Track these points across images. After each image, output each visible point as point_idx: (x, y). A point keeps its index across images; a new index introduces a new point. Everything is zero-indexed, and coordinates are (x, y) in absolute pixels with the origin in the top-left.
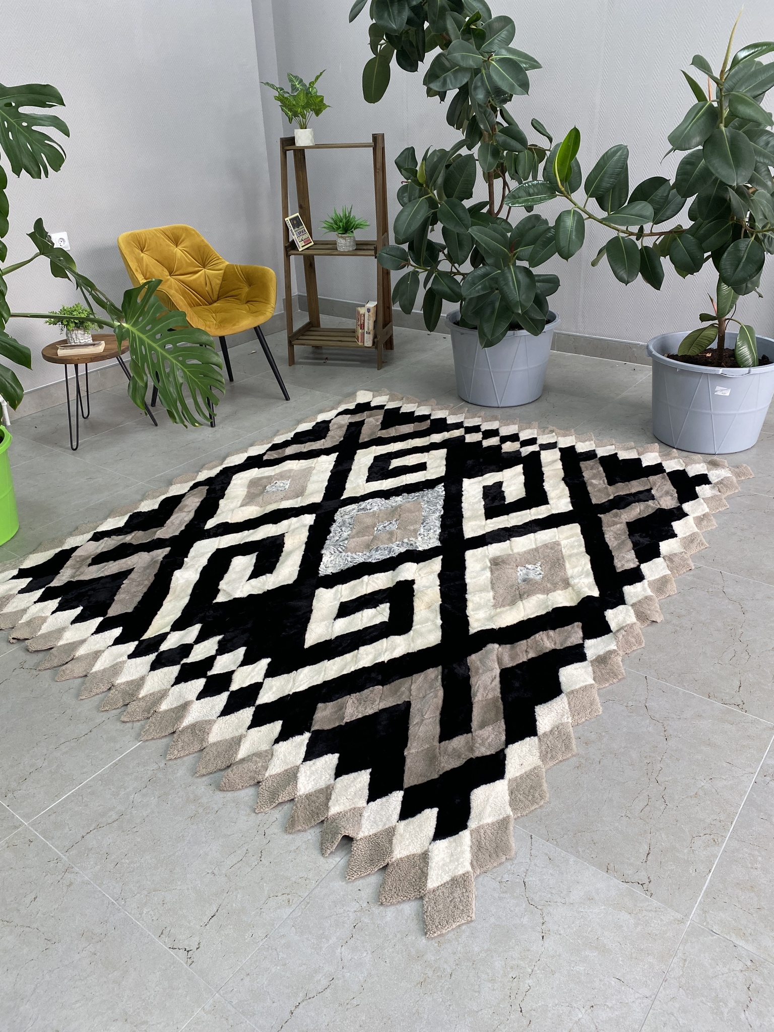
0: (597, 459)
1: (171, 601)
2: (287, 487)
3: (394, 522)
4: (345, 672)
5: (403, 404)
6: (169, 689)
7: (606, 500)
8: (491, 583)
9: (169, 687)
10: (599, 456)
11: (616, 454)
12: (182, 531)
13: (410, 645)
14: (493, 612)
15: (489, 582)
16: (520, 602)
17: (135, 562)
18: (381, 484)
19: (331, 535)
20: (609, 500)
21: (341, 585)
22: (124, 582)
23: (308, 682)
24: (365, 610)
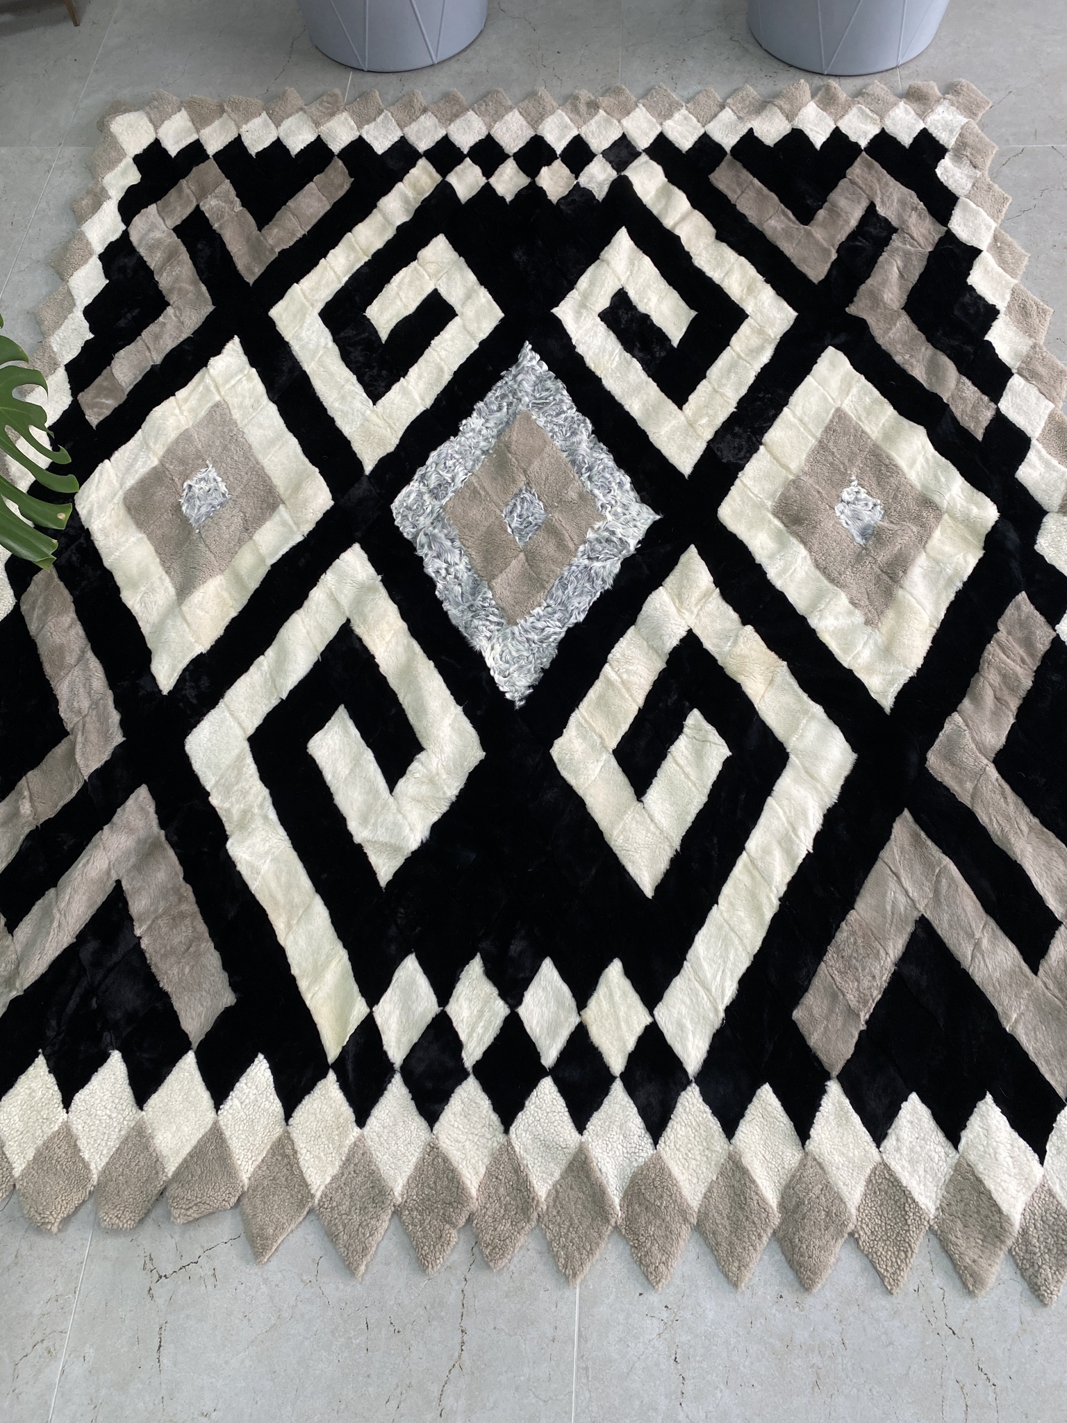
0: (729, 157)
1: (289, 926)
2: (223, 488)
3: (527, 496)
4: (768, 915)
5: (239, 127)
6: (509, 1143)
7: (829, 265)
8: (817, 566)
9: (501, 1138)
10: (728, 149)
11: (751, 130)
12: (123, 724)
13: (816, 789)
14: (879, 637)
15: (813, 569)
16: (900, 592)
17: (105, 866)
18: (405, 392)
19: (440, 586)
20: (833, 264)
21: (577, 711)
22: (138, 932)
23: (729, 974)
24: (673, 749)
